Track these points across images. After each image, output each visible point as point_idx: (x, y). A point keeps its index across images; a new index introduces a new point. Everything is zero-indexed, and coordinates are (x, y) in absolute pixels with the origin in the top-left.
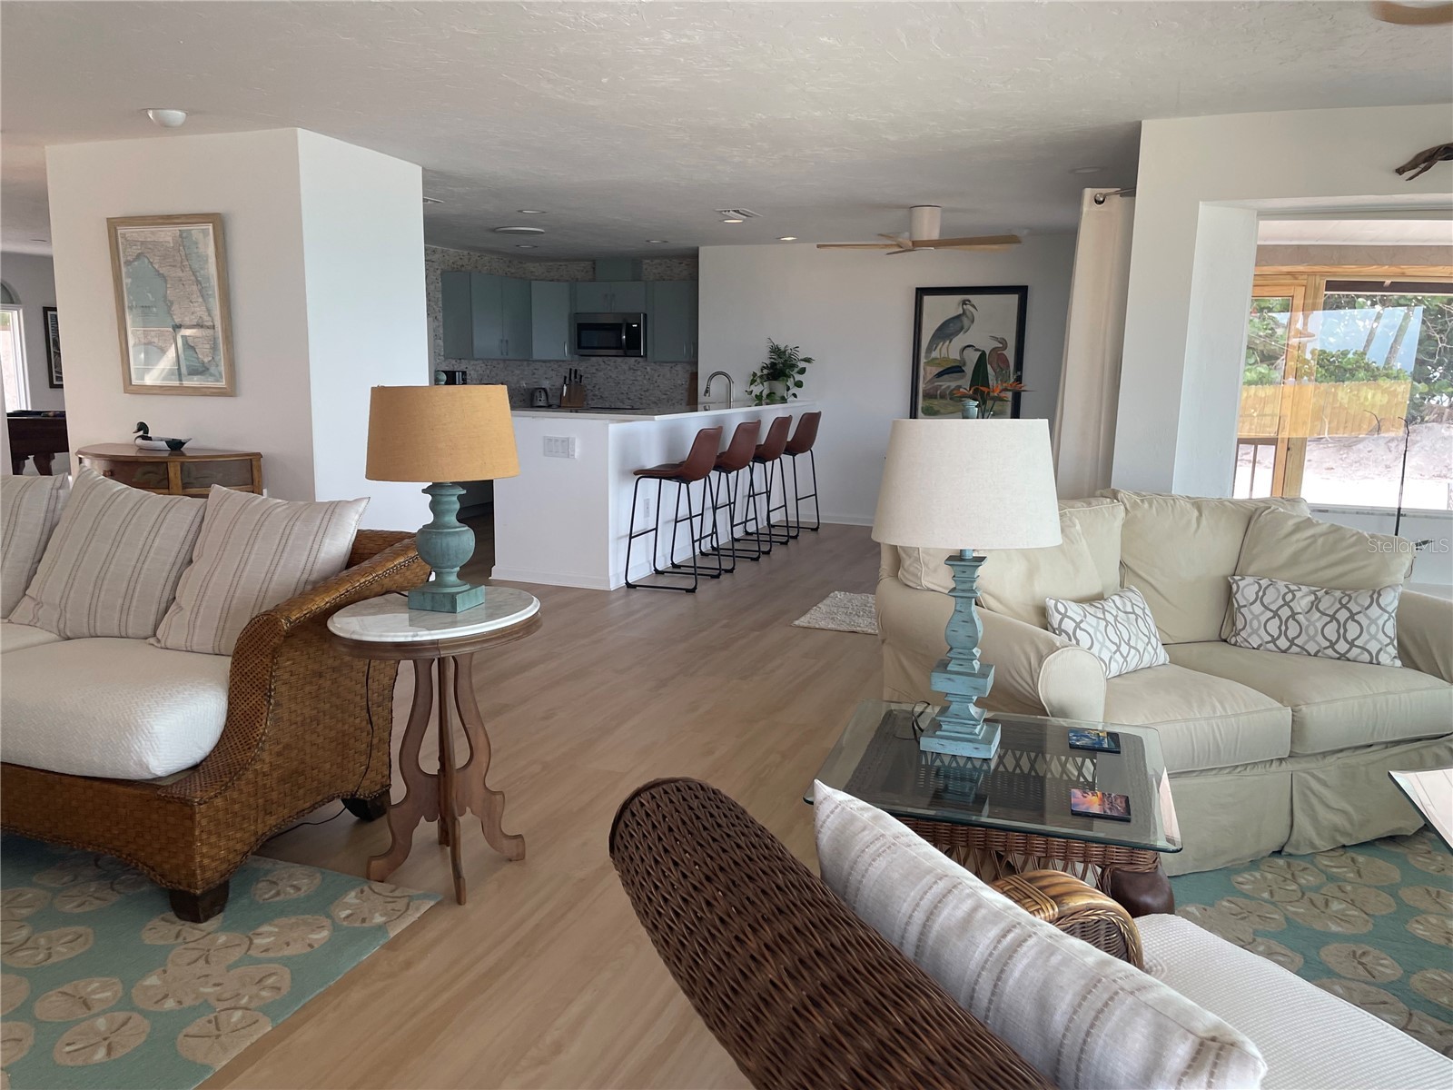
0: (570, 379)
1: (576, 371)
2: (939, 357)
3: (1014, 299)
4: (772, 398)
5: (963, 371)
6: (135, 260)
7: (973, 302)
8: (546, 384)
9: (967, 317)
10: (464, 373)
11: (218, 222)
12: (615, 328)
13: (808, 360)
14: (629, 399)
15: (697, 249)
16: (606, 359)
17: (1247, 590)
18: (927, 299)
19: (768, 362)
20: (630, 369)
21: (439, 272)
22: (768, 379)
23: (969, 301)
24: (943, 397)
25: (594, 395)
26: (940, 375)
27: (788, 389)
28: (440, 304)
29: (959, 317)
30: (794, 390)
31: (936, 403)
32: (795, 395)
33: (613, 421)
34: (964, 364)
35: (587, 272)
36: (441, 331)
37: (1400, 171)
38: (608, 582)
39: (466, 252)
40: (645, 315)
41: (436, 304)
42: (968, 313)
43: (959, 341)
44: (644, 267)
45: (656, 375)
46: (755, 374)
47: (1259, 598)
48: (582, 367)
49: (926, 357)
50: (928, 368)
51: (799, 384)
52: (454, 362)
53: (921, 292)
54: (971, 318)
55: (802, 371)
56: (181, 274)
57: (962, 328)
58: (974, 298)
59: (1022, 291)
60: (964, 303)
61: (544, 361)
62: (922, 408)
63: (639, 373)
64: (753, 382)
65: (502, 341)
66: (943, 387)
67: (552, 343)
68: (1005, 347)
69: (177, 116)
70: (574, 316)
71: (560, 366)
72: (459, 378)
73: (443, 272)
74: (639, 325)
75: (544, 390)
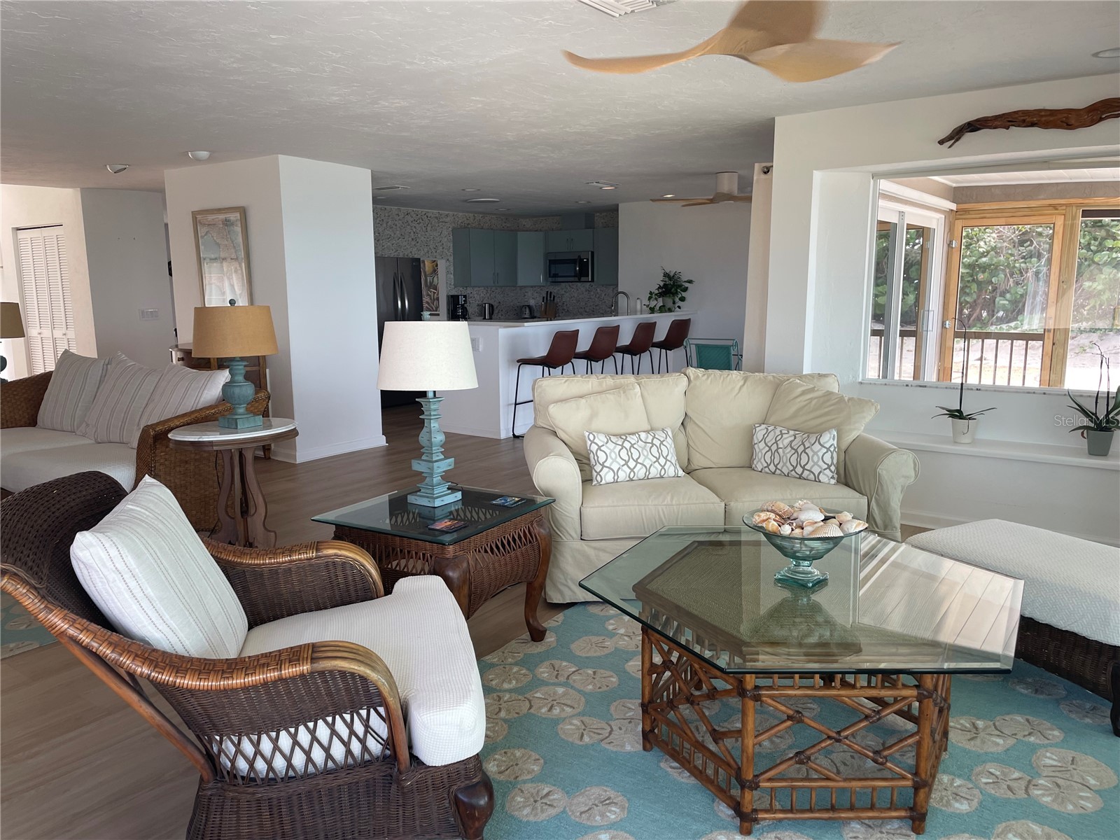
0: (547, 299)
1: (551, 293)
4: (663, 309)
6: (205, 235)
8: (532, 302)
10: (465, 296)
11: (243, 211)
12: (573, 262)
13: (690, 282)
15: (618, 205)
16: (571, 284)
17: (760, 432)
19: (662, 284)
20: (586, 291)
21: (450, 229)
22: (661, 296)
25: (564, 310)
27: (675, 302)
28: (451, 249)
30: (680, 303)
32: (679, 307)
33: (501, 326)
35: (558, 223)
36: (452, 269)
37: (941, 142)
38: (499, 434)
39: (471, 215)
40: (593, 253)
41: (448, 250)
44: (596, 218)
45: (603, 295)
46: (651, 293)
47: (764, 439)
48: (555, 289)
51: (683, 299)
52: (461, 289)
55: (686, 289)
56: (226, 243)
61: (532, 287)
63: (592, 293)
64: (650, 298)
65: (494, 274)
67: (531, 274)
69: (204, 154)
70: (547, 255)
71: (541, 290)
72: (461, 300)
73: (454, 229)
74: (588, 259)
75: (529, 306)
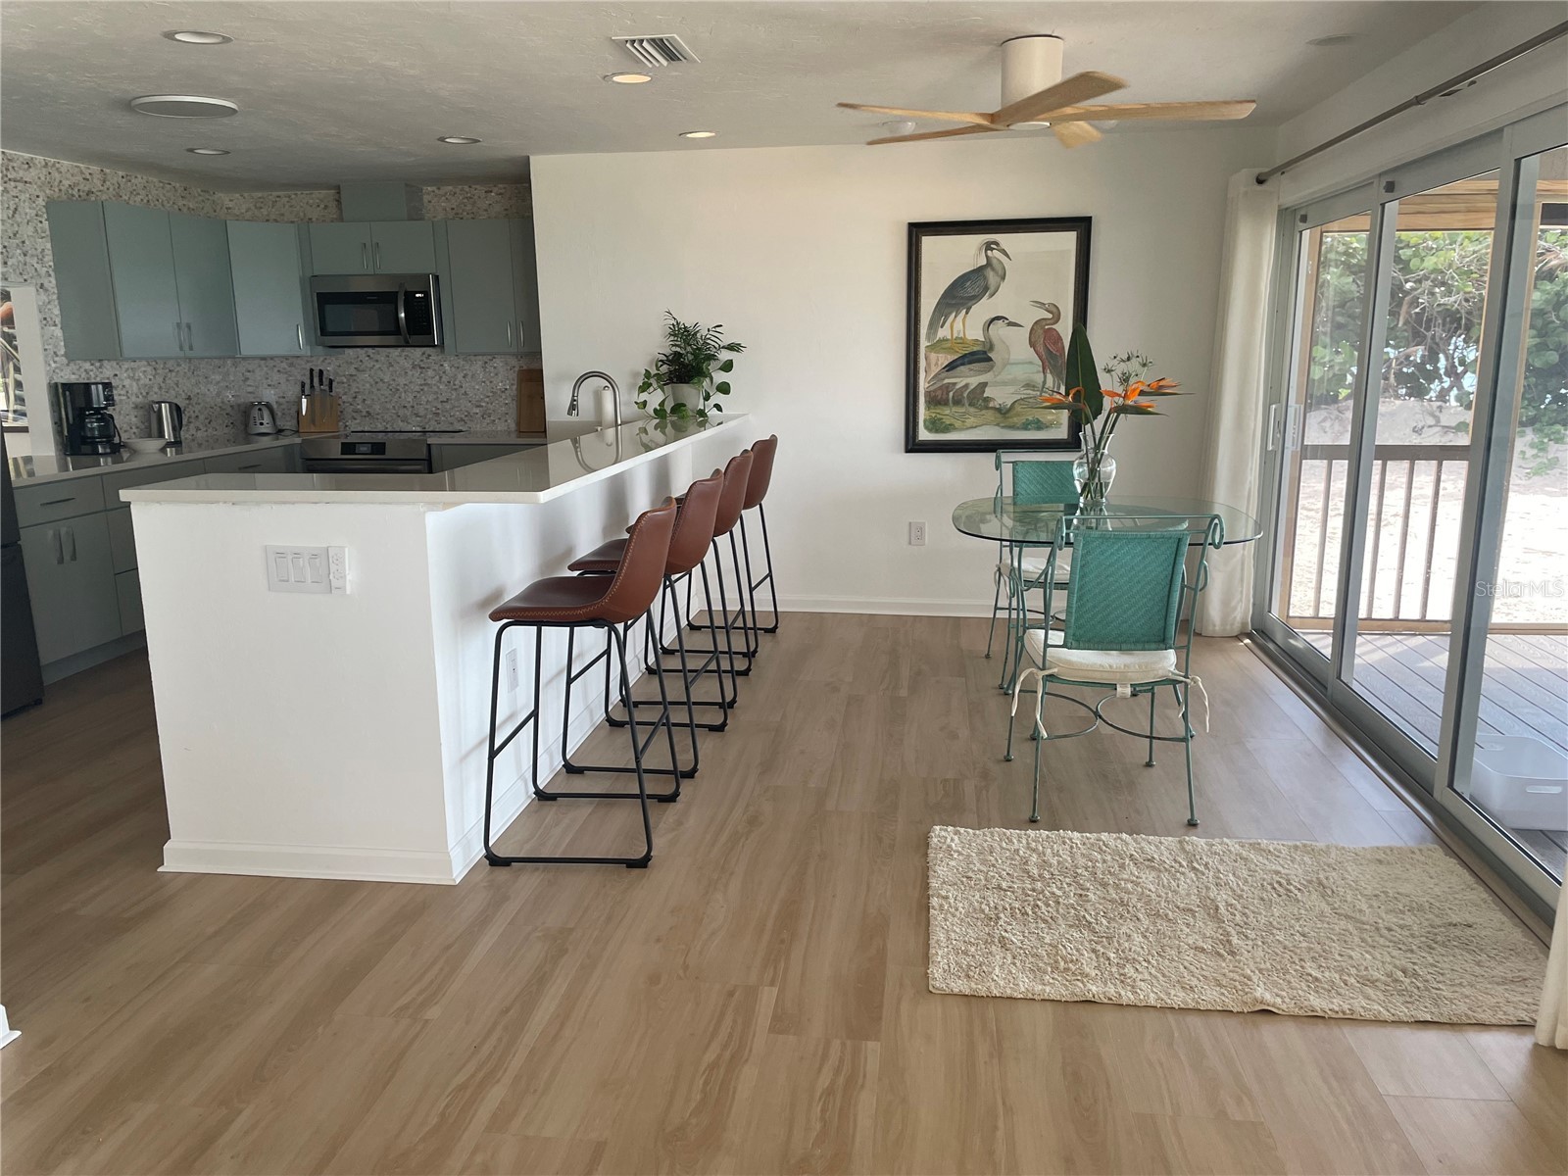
0: (312, 386)
1: (321, 372)
2: (949, 337)
3: (1068, 240)
4: (682, 419)
5: (990, 359)
7: (1003, 245)
8: (269, 395)
9: (993, 269)
10: (107, 386)
12: (386, 299)
13: (732, 347)
14: (417, 415)
16: (370, 350)
18: (928, 242)
19: (668, 351)
20: (414, 367)
21: (41, 202)
22: (671, 381)
23: (997, 244)
24: (957, 402)
25: (357, 411)
26: (951, 367)
27: (707, 398)
28: (49, 259)
29: (981, 269)
30: (718, 398)
31: (947, 412)
32: (718, 407)
34: (991, 347)
35: (326, 207)
36: (57, 311)
38: (448, 865)
39: (95, 169)
40: (436, 278)
41: (41, 260)
42: (994, 262)
43: (983, 309)
44: (426, 198)
45: (460, 376)
46: (647, 374)
48: (334, 364)
49: (928, 338)
50: (933, 356)
51: (724, 389)
52: (87, 365)
53: (918, 231)
54: (1000, 272)
55: (728, 366)
57: (986, 289)
58: (1004, 239)
59: (1081, 225)
60: (988, 246)
61: (264, 359)
62: (925, 421)
63: (430, 373)
64: (646, 386)
65: (179, 325)
66: (957, 387)
67: (275, 327)
68: (1057, 317)
70: (311, 281)
71: (291, 365)
72: (98, 395)
73: (50, 204)
74: (427, 294)
75: (268, 406)
